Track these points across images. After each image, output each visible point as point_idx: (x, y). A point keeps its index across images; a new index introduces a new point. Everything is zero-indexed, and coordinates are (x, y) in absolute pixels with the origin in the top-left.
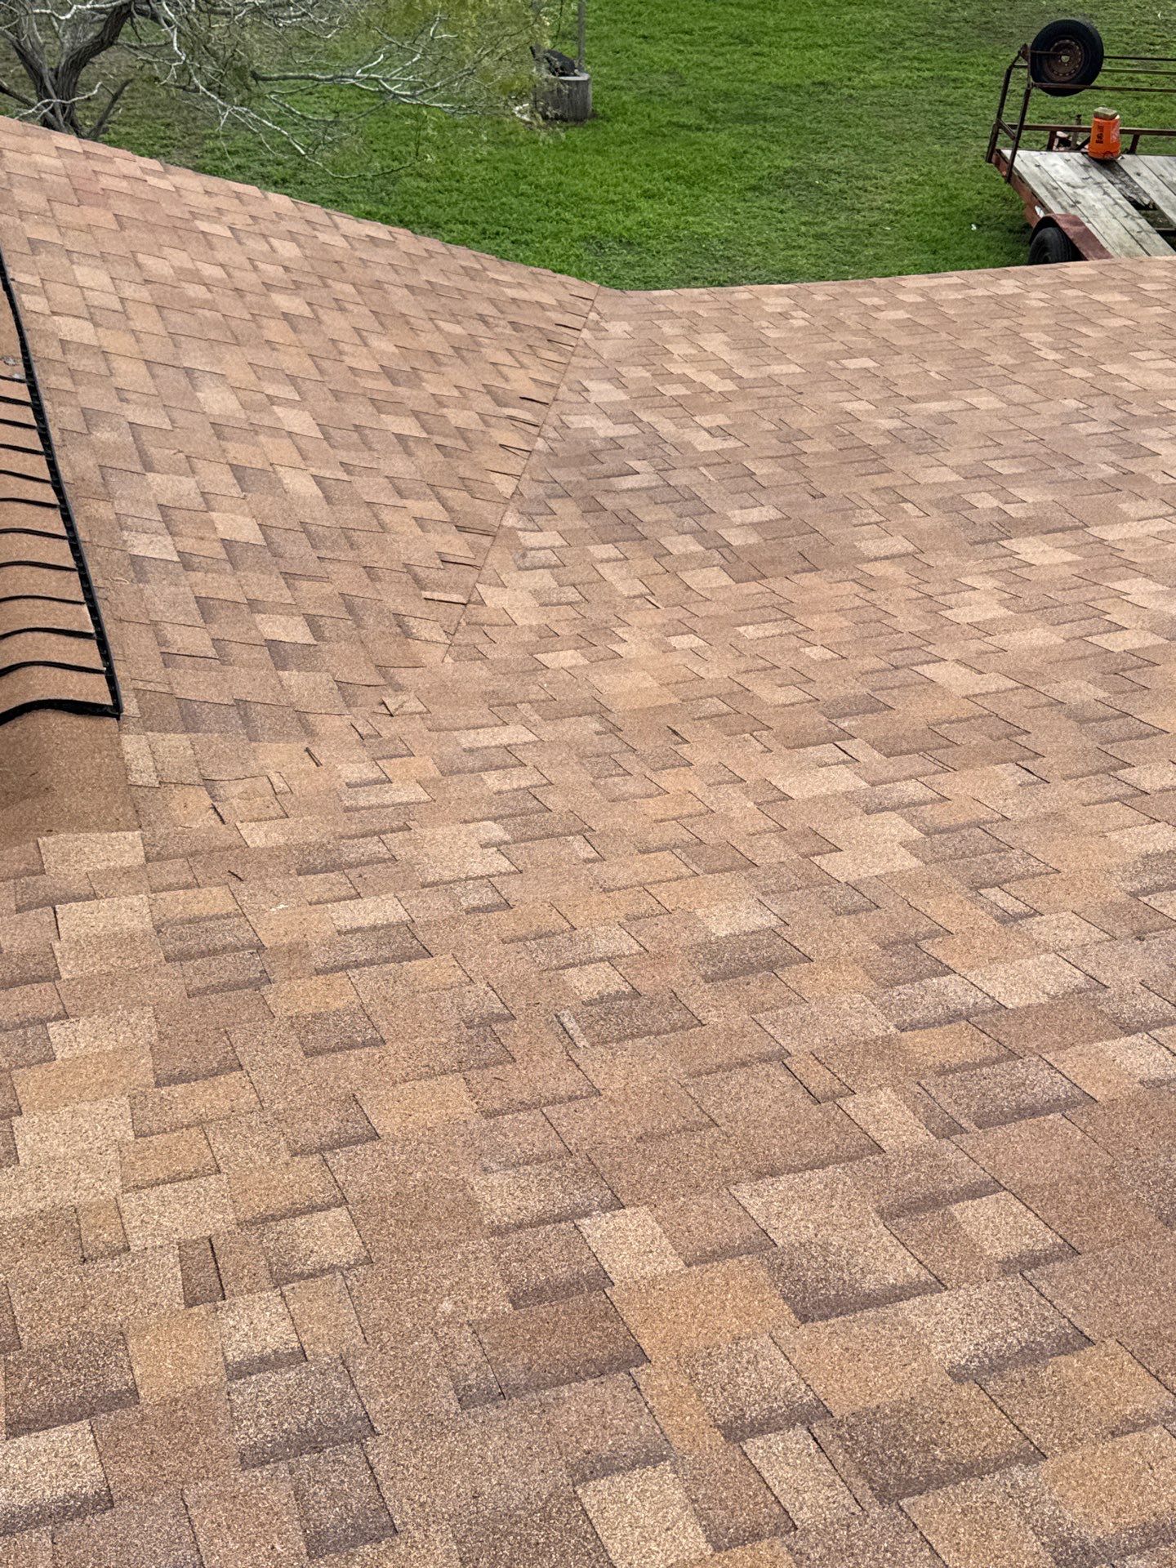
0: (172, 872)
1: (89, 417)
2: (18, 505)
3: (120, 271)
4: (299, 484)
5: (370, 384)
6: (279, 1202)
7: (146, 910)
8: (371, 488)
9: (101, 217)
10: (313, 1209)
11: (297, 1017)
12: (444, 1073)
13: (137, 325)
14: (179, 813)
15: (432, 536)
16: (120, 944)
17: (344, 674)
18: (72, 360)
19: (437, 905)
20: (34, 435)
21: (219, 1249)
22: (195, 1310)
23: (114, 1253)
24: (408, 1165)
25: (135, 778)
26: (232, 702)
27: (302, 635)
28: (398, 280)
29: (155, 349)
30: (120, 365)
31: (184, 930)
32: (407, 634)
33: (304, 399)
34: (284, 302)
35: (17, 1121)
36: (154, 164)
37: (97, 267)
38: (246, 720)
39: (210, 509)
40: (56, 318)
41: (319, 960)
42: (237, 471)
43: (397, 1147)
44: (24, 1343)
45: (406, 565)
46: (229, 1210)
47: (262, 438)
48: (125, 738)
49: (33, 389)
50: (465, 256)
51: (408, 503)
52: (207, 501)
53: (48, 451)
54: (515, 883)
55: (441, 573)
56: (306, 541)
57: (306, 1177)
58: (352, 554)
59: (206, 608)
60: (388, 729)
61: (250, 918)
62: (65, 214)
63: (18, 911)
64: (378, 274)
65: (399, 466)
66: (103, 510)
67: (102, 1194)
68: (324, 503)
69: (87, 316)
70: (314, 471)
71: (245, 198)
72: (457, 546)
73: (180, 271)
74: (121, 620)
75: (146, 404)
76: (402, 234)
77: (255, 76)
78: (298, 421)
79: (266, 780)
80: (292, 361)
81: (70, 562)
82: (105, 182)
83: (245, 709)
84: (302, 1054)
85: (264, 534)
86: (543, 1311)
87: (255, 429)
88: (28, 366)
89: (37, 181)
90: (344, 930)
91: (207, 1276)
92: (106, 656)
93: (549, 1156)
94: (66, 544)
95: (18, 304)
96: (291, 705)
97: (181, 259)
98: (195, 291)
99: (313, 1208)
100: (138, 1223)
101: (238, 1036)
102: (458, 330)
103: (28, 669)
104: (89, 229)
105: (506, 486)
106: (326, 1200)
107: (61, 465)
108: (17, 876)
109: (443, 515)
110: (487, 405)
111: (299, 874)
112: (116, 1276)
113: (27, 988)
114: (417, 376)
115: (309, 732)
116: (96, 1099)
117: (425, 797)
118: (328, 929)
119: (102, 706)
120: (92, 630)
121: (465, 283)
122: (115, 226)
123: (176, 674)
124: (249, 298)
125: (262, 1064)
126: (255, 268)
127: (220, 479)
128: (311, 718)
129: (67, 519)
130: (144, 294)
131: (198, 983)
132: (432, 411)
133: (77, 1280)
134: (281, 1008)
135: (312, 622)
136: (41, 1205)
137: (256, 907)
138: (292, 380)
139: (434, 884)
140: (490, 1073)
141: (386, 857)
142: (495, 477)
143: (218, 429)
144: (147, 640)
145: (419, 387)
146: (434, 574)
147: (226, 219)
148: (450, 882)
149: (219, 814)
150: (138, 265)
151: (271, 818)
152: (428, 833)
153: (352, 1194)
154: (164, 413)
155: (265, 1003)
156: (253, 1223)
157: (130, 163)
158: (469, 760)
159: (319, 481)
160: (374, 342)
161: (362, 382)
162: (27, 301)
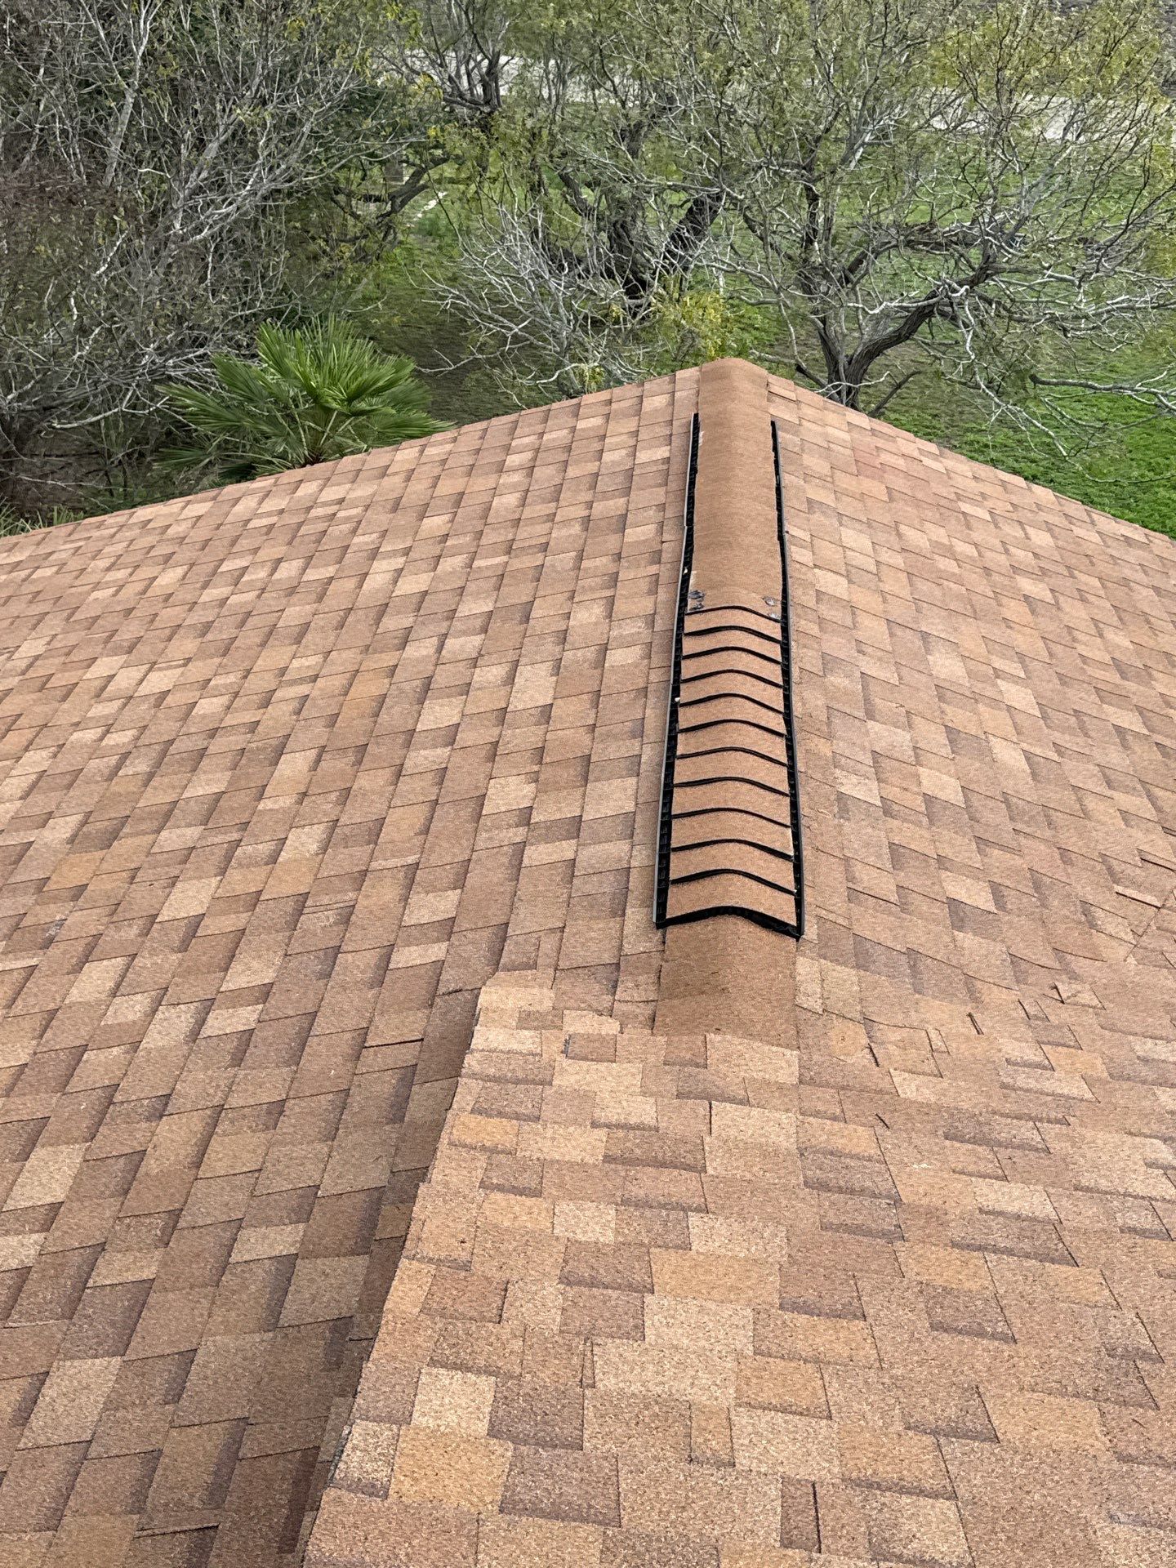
0: (824, 1100)
1: (826, 661)
2: (751, 728)
3: (881, 537)
4: (1009, 755)
6: (886, 1471)
7: (793, 1130)
8: (1082, 774)
9: (878, 489)
11: (927, 1285)
12: (1077, 1395)
13: (886, 588)
14: (835, 1044)
15: (1133, 832)
16: (765, 1155)
17: (1021, 950)
18: (825, 610)
19: (1090, 1212)
20: (778, 669)
21: (822, 1498)
22: (790, 1552)
23: (720, 1464)
24: (1026, 1481)
25: (801, 1000)
26: (904, 950)
27: (984, 900)
28: (1145, 580)
29: (898, 611)
30: (865, 621)
31: (827, 1161)
32: (1093, 925)
33: (1029, 678)
34: (1027, 585)
35: (649, 1298)
36: (932, 448)
37: (860, 531)
38: (915, 970)
39: (919, 763)
40: (816, 570)
41: (956, 1232)
42: (951, 732)
43: (1018, 1458)
44: (624, 1521)
45: (1102, 855)
46: (836, 1462)
47: (981, 707)
48: (801, 960)
49: (785, 630)
51: (1115, 794)
52: (917, 756)
53: (787, 687)
55: (1138, 871)
56: (1005, 812)
57: (918, 1456)
58: (1048, 833)
59: (896, 855)
60: (1060, 1015)
61: (891, 1167)
62: (844, 481)
63: (678, 1097)
64: (1127, 572)
65: (1115, 757)
66: (824, 748)
67: (716, 1399)
68: (1030, 779)
69: (844, 573)
70: (1025, 746)
71: (1009, 486)
72: (1160, 847)
73: (936, 544)
74: (818, 850)
75: (880, 659)
77: (1036, 381)
78: (1019, 697)
79: (923, 1034)
80: (1023, 641)
81: (785, 787)
82: (885, 457)
83: (915, 960)
84: (927, 1325)
85: (965, 796)
87: (976, 698)
88: (785, 609)
89: (826, 451)
90: (986, 1209)
91: (805, 1521)
92: (799, 880)
94: (785, 770)
95: (787, 553)
96: (960, 967)
97: (940, 534)
98: (945, 564)
99: (922, 1491)
100: (746, 1442)
101: (865, 1285)
103: (730, 876)
104: (862, 497)
106: (935, 1488)
107: (795, 699)
108: (683, 1064)
109: (1149, 812)
111: (947, 1138)
112: (719, 1488)
113: (676, 1172)
114: (1150, 675)
115: (974, 997)
116: (722, 1302)
117: (1088, 1095)
118: (968, 1203)
119: (787, 925)
120: (792, 853)
122: (886, 498)
123: (856, 910)
124: (996, 578)
125: (885, 1321)
126: (1007, 551)
127: (934, 738)
128: (979, 984)
129: (790, 748)
130: (898, 560)
131: (832, 1217)
132: (1157, 710)
133: (682, 1478)
134: (912, 1270)
135: (996, 891)
136: (659, 1390)
137: (898, 1158)
138: (1021, 658)
139: (1088, 1189)
140: (1128, 1413)
141: (1040, 1146)
143: (942, 692)
144: (838, 875)
145: (1148, 685)
146: (1129, 870)
147: (989, 504)
148: (1106, 1193)
149: (874, 1055)
150: (899, 535)
151: (924, 1074)
152: (1089, 1134)
153: (962, 1491)
154: (894, 669)
155: (896, 1259)
156: (857, 1483)
157: (910, 444)
158: (1144, 1071)
159: (1029, 757)
160: (1110, 634)
161: (1090, 671)
162: (795, 552)
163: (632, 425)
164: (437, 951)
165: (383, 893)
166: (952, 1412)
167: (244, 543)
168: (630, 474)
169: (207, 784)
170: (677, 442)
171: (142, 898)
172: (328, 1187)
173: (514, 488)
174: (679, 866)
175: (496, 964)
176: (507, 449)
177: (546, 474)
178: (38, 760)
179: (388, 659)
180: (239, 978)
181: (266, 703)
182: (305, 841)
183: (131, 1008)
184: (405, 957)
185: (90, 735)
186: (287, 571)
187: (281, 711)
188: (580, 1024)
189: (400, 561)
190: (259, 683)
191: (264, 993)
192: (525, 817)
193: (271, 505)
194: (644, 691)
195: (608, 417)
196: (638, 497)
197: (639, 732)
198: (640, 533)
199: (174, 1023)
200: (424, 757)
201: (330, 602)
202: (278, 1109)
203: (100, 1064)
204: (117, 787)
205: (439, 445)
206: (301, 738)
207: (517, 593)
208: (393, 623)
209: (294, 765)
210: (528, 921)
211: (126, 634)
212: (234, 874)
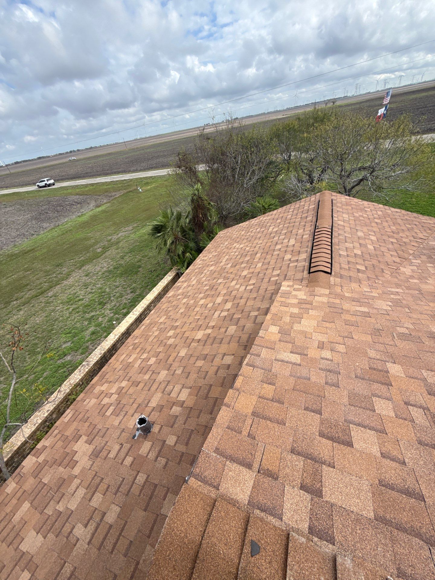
0: (331, 296)
1: (339, 235)
3: (350, 215)
4: (371, 247)
5: (389, 233)
6: (335, 341)
7: (327, 300)
8: (383, 249)
9: (350, 208)
10: (340, 344)
11: (345, 319)
12: (367, 334)
13: (350, 223)
14: (336, 289)
15: (393, 258)
16: (322, 303)
17: (370, 276)
18: (339, 227)
19: (375, 311)
20: (330, 236)
21: (324, 343)
22: (319, 349)
23: (310, 338)
24: (357, 344)
25: (331, 283)
26: (349, 276)
27: (364, 269)
28: (399, 218)
29: (352, 226)
30: (346, 228)
31: (332, 304)
32: (383, 272)
33: (376, 235)
34: (376, 220)
36: (361, 200)
37: (347, 214)
38: (350, 279)
39: (354, 249)
40: (338, 221)
41: (351, 313)
42: (360, 244)
43: (356, 341)
45: (386, 262)
46: (327, 339)
47: (366, 240)
48: (331, 277)
49: (332, 230)
50: (415, 215)
51: (390, 252)
53: (331, 238)
54: (392, 312)
55: (393, 264)
56: (369, 255)
57: (340, 340)
58: (376, 259)
59: (349, 262)
62: (344, 207)
63: (310, 295)
64: (396, 217)
65: (390, 246)
66: (337, 247)
67: (310, 331)
68: (374, 250)
69: (343, 221)
70: (374, 245)
72: (398, 260)
74: (335, 262)
75: (348, 234)
76: (403, 212)
77: (383, 188)
78: (374, 238)
79: (351, 287)
80: (375, 229)
81: (330, 253)
82: (352, 203)
83: (351, 277)
84: (344, 324)
85: (362, 253)
86: (374, 372)
87: (365, 238)
88: (332, 227)
89: (341, 203)
90: (357, 310)
91: (321, 346)
92: (332, 266)
93: (384, 352)
94: (330, 251)
96: (358, 278)
97: (361, 214)
98: (361, 218)
100: (314, 336)
101: (335, 319)
102: (410, 226)
103: (321, 266)
104: (347, 209)
105: (411, 252)
106: (342, 343)
107: (333, 240)
108: (311, 291)
109: (396, 255)
110: (412, 239)
111: (352, 301)
112: (309, 341)
114: (399, 233)
115: (360, 283)
116: (313, 320)
117: (378, 296)
118: (354, 309)
119: (329, 272)
120: (331, 262)
121: (414, 219)
123: (341, 271)
124: (371, 220)
125: (338, 323)
126: (373, 215)
127: (357, 245)
128: (361, 281)
129: (332, 247)
130: (353, 218)
131: (331, 311)
132: (400, 238)
134: (343, 317)
135: (366, 267)
136: (302, 330)
137: (343, 304)
138: (374, 232)
139: (375, 308)
140: (376, 337)
142: (409, 250)
143: (359, 238)
144: (339, 265)
146: (391, 264)
147: (370, 208)
148: (378, 309)
149: (342, 290)
150: (353, 214)
151: (350, 293)
152: (377, 301)
153: (347, 344)
154: (351, 235)
155: (341, 316)
156: (330, 342)
157: (356, 200)
158: (389, 292)
159: (374, 247)
160: (392, 227)
161: (387, 233)
162: (334, 219)
163: (309, 203)
164: (277, 278)
165: (269, 271)
166: (346, 335)
167: (253, 227)
168: (308, 210)
169: (247, 259)
170: (316, 204)
171: (239, 273)
172: (262, 307)
173: (290, 214)
174: (312, 265)
175: (285, 279)
176: (290, 209)
177: (295, 212)
178: (227, 257)
179: (271, 240)
180: (251, 282)
181: (255, 248)
182: (260, 265)
183: (238, 286)
184: (272, 279)
185: (233, 254)
186: (258, 230)
187: (257, 248)
188: (296, 287)
189: (273, 227)
190: (254, 245)
191: (254, 284)
192: (290, 260)
193: (256, 221)
194: (309, 241)
195: (305, 202)
196: (309, 213)
197: (307, 247)
198: (309, 218)
199: (243, 288)
200: (276, 253)
201: (264, 233)
202: (255, 298)
203: (234, 293)
204: (236, 260)
205: (280, 210)
206: (259, 252)
207: (290, 229)
208: (272, 235)
209: (258, 255)
210: (289, 274)
211: (238, 240)
212: (250, 270)
